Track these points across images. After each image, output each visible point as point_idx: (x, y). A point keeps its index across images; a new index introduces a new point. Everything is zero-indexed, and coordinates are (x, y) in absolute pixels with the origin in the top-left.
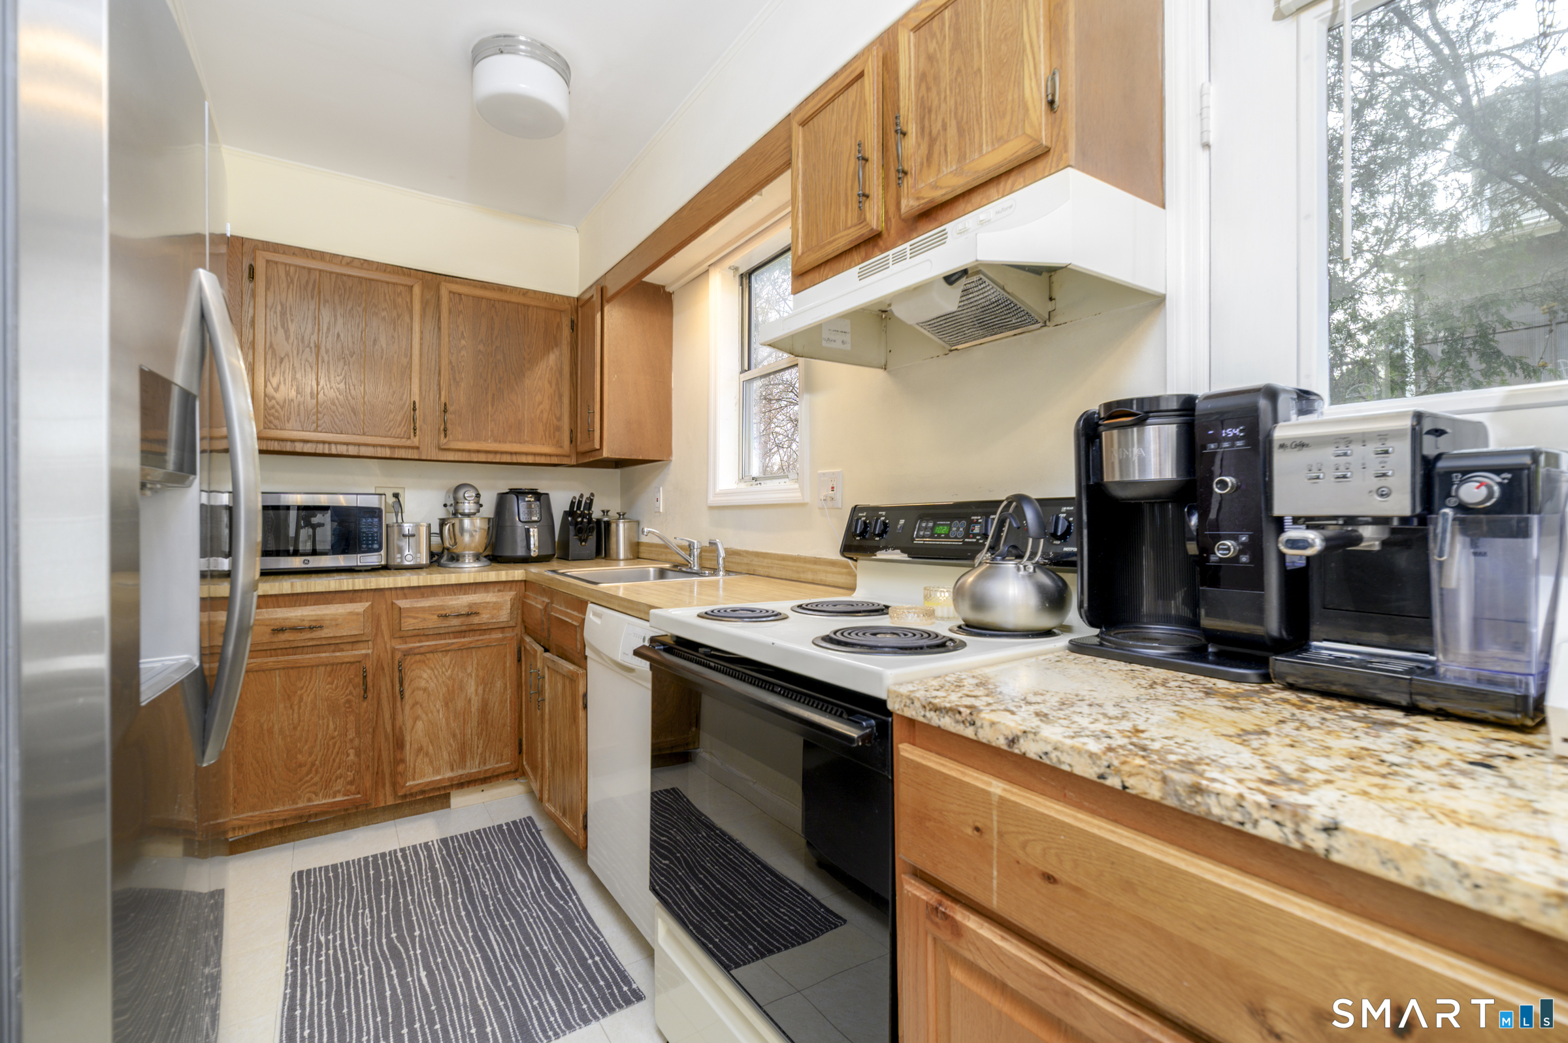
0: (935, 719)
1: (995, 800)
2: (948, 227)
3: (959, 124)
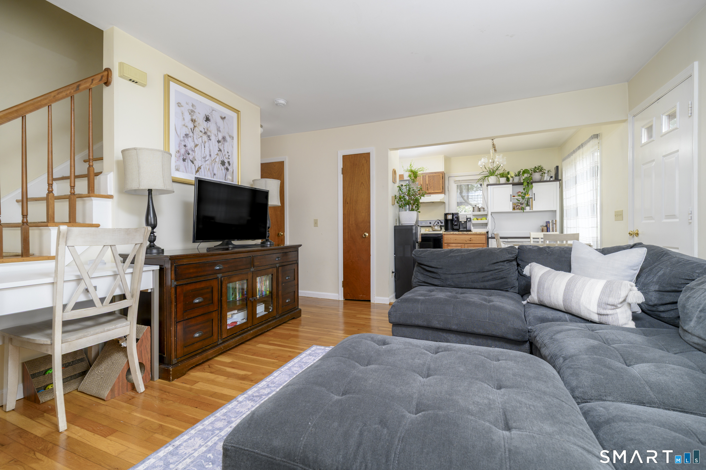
1: (450, 236)
2: (431, 195)
3: (433, 187)
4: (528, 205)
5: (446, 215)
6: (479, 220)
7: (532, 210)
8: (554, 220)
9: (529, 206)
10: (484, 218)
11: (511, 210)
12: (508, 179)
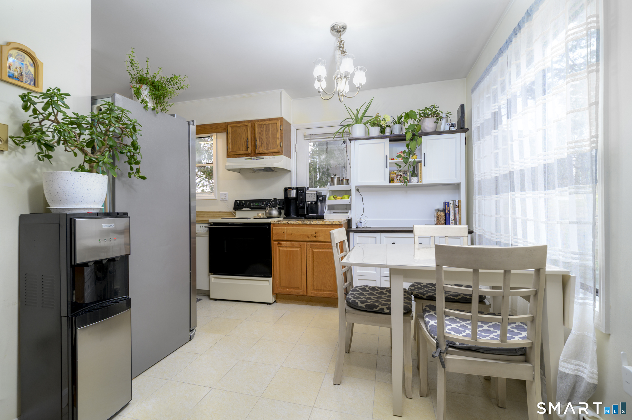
0: (278, 223)
1: (286, 229)
2: (264, 157)
3: (267, 143)
4: (414, 173)
5: (286, 190)
6: (338, 200)
7: (421, 182)
8: (457, 201)
9: (416, 175)
10: (346, 196)
11: (386, 182)
12: (383, 130)
